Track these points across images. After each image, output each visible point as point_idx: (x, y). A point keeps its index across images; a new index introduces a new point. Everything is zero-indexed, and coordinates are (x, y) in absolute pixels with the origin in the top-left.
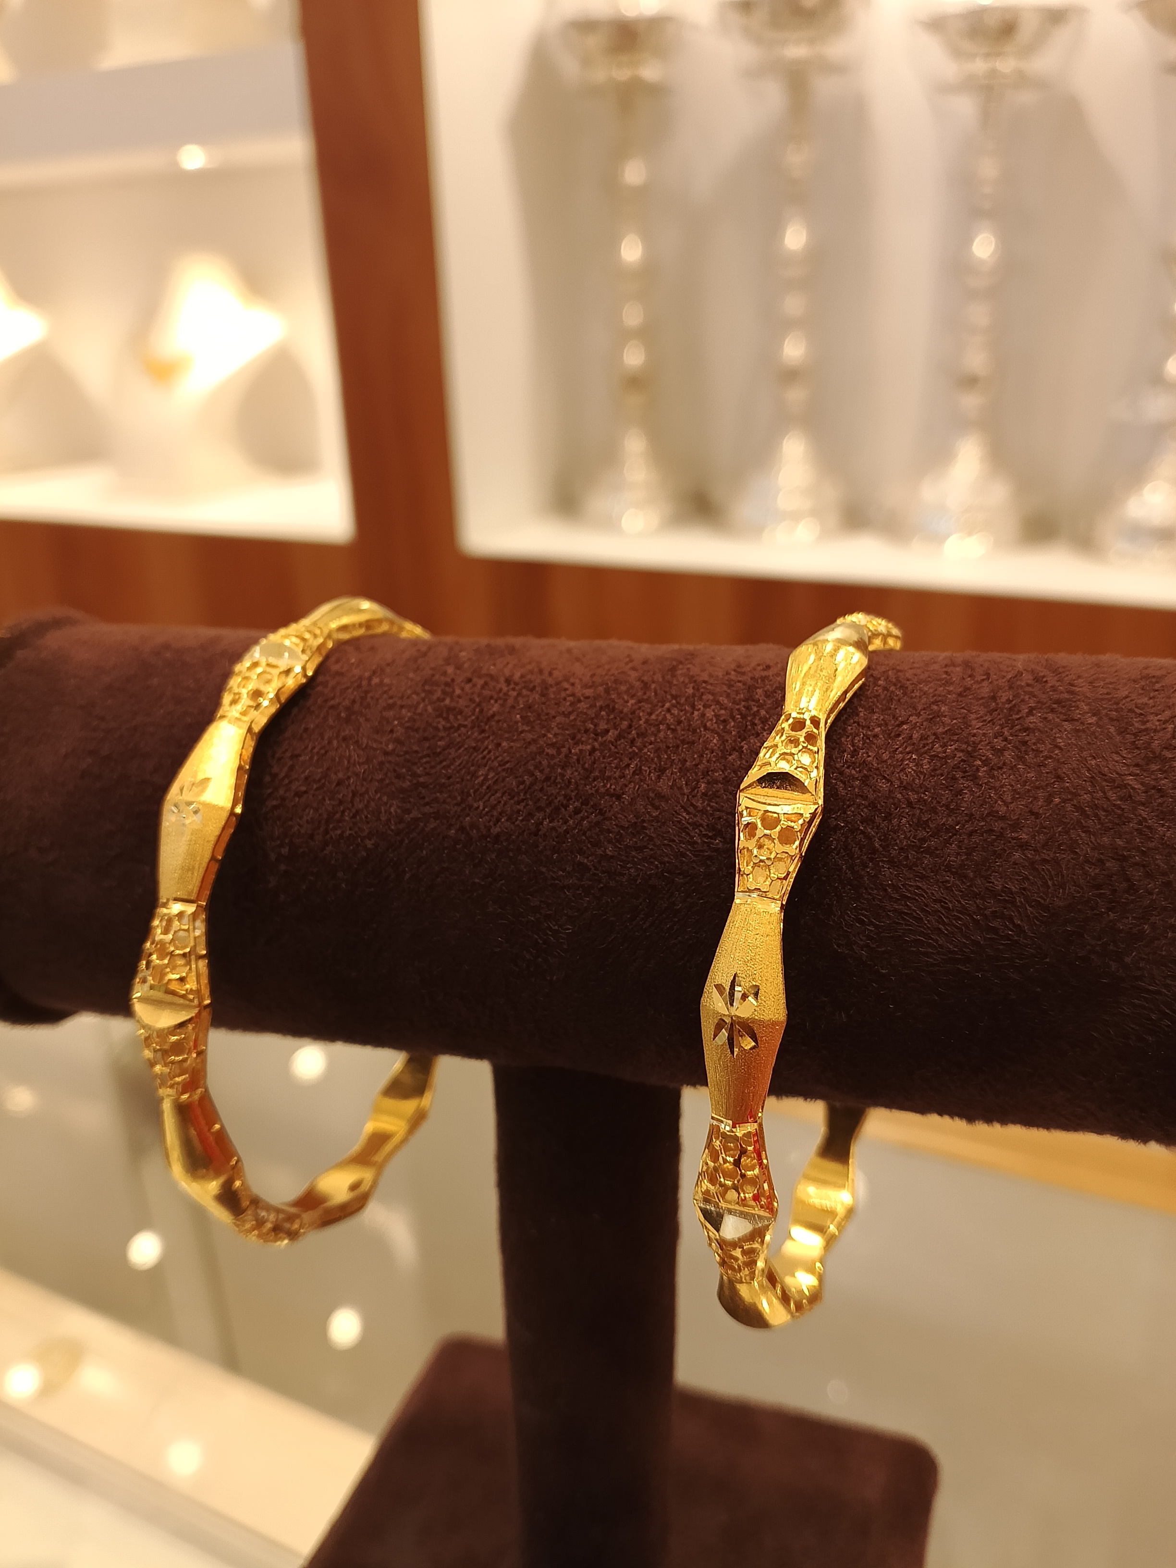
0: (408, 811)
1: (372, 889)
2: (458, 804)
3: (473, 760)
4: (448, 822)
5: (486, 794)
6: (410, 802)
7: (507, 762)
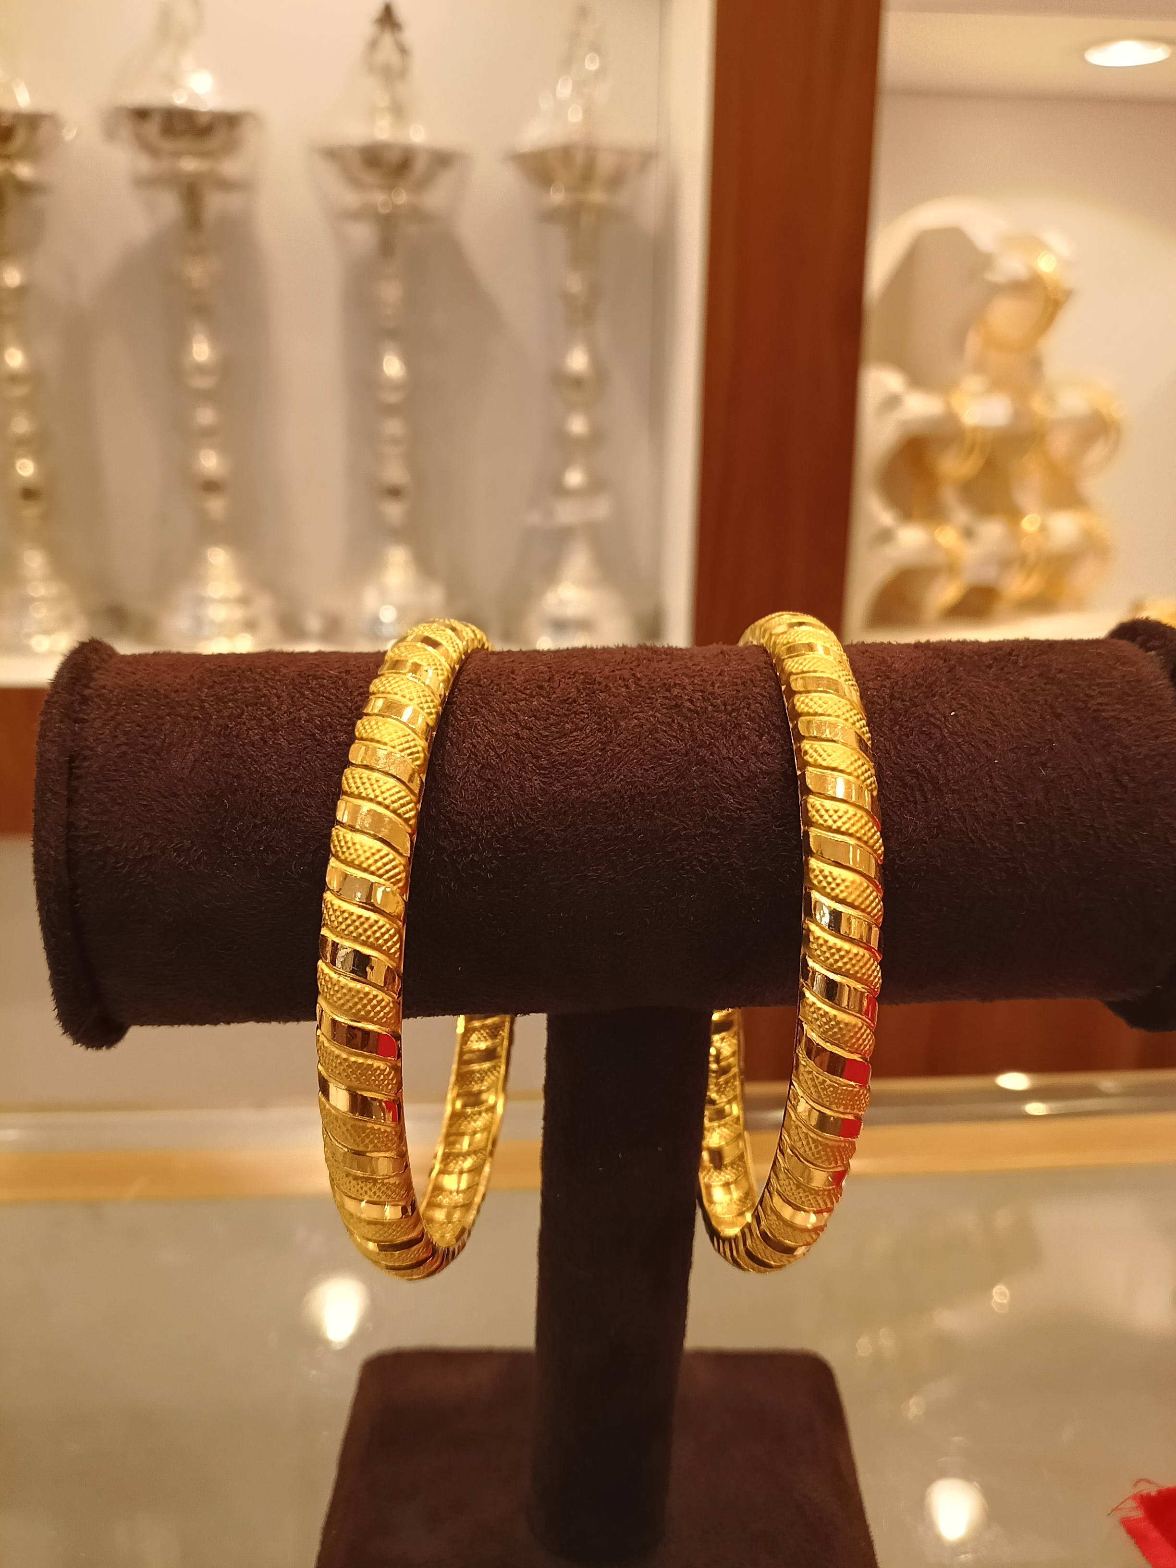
0: (551, 784)
1: (525, 853)
6: (551, 777)
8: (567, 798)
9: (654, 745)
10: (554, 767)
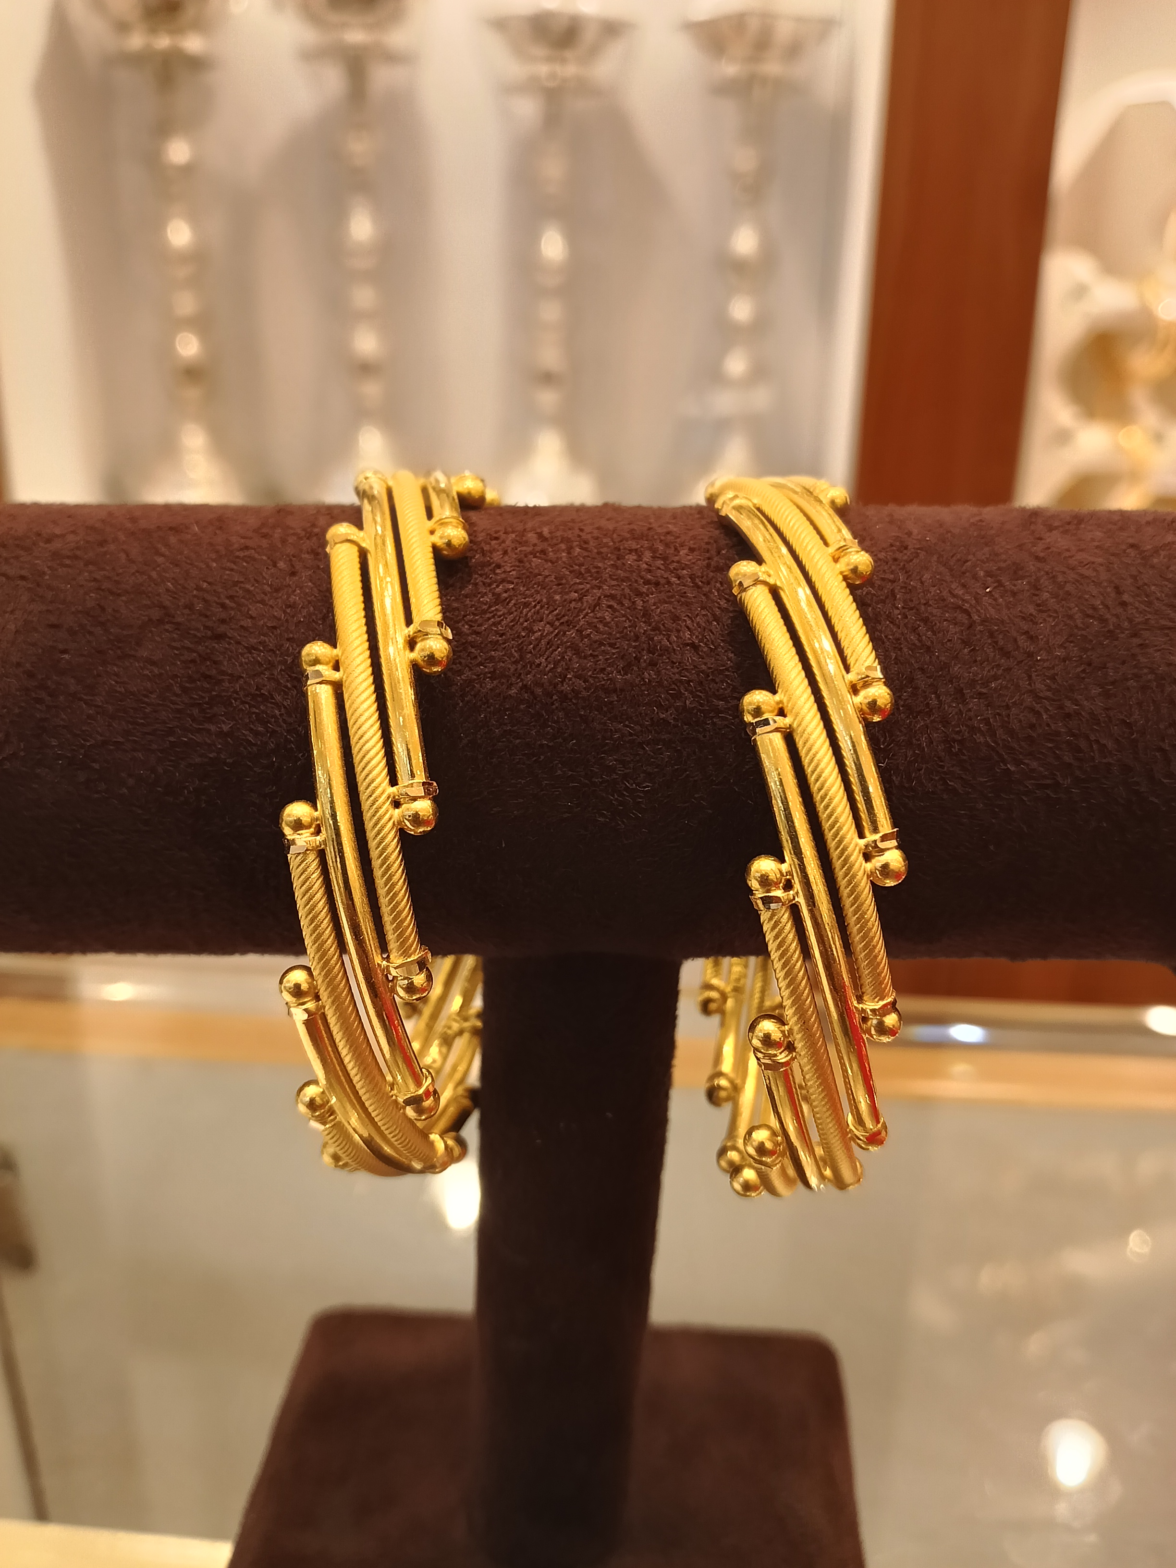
2: (516, 662)
3: (526, 615)
4: (508, 681)
5: (547, 649)
6: (460, 663)
7: (564, 616)
8: (479, 691)
9: (596, 626)
10: (465, 649)
